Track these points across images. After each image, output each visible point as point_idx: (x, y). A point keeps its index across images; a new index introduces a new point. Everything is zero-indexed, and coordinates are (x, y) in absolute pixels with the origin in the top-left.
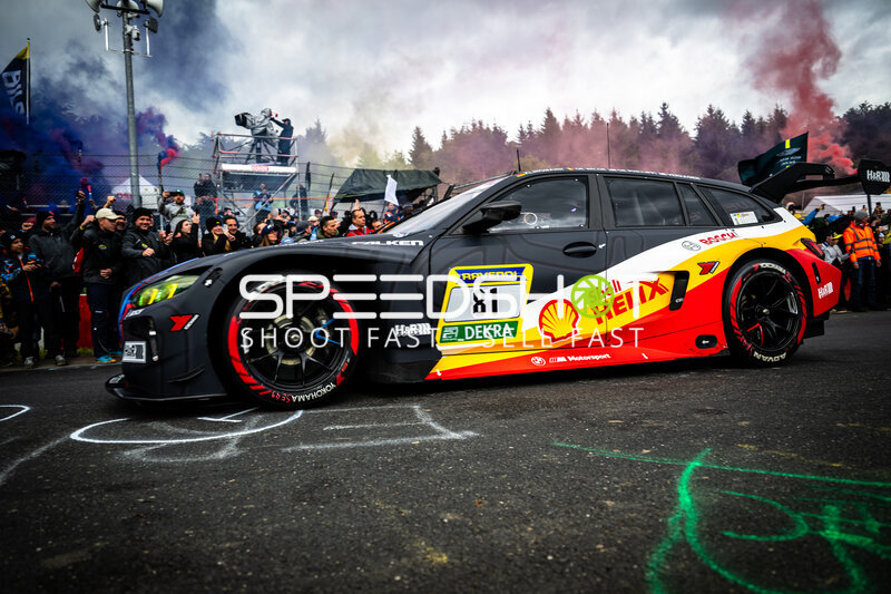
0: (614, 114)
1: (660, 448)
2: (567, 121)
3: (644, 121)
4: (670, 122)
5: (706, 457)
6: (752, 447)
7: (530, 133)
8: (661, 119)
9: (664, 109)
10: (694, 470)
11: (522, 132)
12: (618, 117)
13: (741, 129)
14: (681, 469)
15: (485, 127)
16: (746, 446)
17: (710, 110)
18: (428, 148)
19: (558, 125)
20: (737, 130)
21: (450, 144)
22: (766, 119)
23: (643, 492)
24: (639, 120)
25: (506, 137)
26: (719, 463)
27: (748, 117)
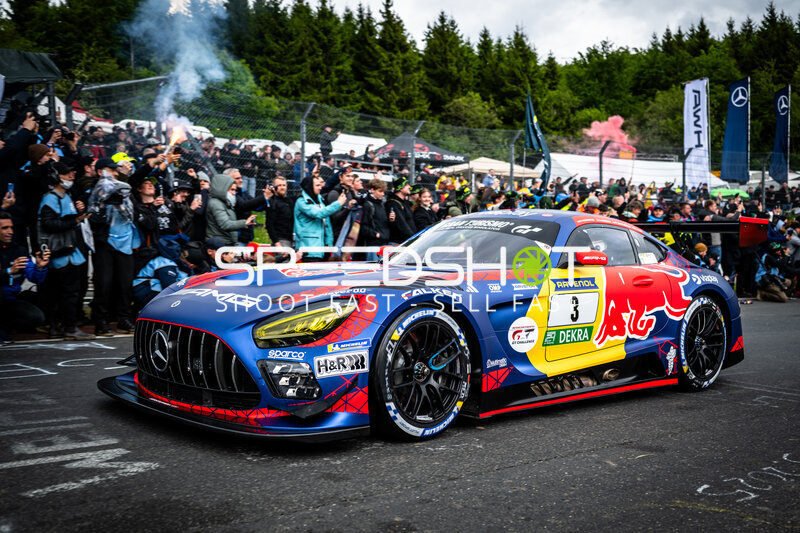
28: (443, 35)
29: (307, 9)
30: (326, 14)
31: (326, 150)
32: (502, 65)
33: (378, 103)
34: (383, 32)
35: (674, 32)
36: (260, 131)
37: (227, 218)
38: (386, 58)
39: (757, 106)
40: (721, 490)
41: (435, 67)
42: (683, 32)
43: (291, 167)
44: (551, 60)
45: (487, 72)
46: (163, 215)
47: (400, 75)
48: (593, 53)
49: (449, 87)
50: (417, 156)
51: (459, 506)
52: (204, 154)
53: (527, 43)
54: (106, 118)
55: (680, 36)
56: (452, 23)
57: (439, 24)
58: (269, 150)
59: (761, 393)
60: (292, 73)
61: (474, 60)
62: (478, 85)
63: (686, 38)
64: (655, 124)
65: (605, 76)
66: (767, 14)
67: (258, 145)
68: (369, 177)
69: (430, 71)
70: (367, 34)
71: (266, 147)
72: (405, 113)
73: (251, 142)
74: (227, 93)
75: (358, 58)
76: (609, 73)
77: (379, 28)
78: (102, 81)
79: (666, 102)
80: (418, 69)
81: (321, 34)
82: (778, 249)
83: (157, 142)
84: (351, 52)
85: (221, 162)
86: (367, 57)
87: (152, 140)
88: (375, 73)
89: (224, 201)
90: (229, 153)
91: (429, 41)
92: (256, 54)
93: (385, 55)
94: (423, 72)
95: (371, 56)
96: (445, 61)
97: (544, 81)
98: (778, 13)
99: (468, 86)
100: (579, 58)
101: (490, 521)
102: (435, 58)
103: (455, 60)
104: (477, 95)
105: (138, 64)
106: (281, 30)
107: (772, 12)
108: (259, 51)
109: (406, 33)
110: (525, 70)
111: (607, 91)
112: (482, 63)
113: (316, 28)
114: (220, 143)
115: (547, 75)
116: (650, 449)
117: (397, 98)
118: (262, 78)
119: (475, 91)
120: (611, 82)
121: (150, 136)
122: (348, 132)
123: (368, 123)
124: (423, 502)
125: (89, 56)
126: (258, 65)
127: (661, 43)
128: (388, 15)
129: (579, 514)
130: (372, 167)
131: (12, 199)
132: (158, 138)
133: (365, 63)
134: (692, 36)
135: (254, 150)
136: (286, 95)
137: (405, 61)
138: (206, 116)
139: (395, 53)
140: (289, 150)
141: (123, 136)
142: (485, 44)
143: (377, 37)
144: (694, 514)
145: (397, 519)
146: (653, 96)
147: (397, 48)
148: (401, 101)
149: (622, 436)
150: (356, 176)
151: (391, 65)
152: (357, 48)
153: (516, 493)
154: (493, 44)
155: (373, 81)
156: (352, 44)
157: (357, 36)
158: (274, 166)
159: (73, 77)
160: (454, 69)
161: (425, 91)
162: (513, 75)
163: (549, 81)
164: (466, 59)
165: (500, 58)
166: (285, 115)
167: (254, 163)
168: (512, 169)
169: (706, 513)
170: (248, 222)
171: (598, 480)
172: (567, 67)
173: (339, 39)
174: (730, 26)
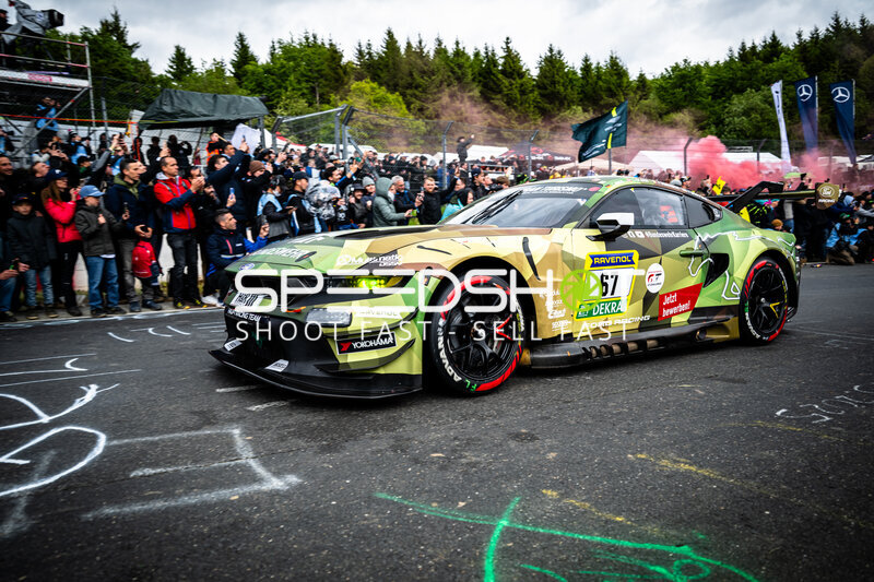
0: (457, 43)
1: (476, 498)
2: (409, 45)
3: (486, 53)
4: (512, 58)
5: (514, 511)
6: (555, 493)
7: (369, 54)
8: (505, 54)
9: (507, 43)
10: (502, 533)
11: (360, 52)
12: (461, 47)
13: (579, 72)
14: (490, 530)
15: (319, 42)
16: (549, 492)
17: (551, 50)
18: (253, 59)
19: (399, 49)
20: (575, 73)
21: (279, 59)
22: (602, 64)
23: (454, 569)
24: (483, 53)
25: (342, 56)
26: (524, 521)
27: (586, 60)
28: (552, 63)
29: (445, 51)
30: (459, 53)
31: (463, 156)
32: (601, 83)
33: (501, 120)
34: (505, 63)
35: (749, 45)
36: (412, 148)
37: (389, 211)
38: (507, 84)
39: (824, 102)
40: (799, 414)
41: (546, 89)
42: (757, 43)
43: (435, 172)
44: (642, 76)
45: (589, 89)
46: (341, 211)
47: (518, 96)
48: (676, 68)
49: (557, 103)
50: (533, 158)
51: (573, 422)
52: (370, 164)
53: (620, 64)
54: (301, 144)
55: (754, 48)
56: (559, 52)
57: (549, 54)
58: (418, 160)
59: (831, 338)
60: (434, 101)
61: (578, 80)
62: (581, 100)
63: (759, 49)
64: (730, 123)
65: (688, 85)
66: (832, 22)
67: (410, 157)
68: (495, 176)
69: (543, 92)
70: (492, 66)
71: (416, 158)
72: (522, 127)
73: (405, 154)
74: (387, 118)
75: (485, 86)
76: (690, 82)
77: (501, 61)
78: (297, 115)
79: (741, 104)
80: (532, 91)
81: (456, 69)
82: (847, 219)
83: (336, 157)
84: (480, 82)
85: (383, 171)
86: (491, 84)
87: (332, 157)
88: (499, 96)
89: (386, 198)
90: (389, 163)
91: (541, 68)
92: (407, 88)
93: (506, 82)
94: (536, 93)
95: (495, 83)
96: (554, 83)
97: (635, 93)
98: (842, 20)
99: (573, 102)
100: (665, 73)
101: (598, 434)
102: (546, 81)
103: (562, 81)
104: (580, 108)
105: (321, 103)
106: (426, 68)
107: (837, 20)
108: (410, 86)
109: (522, 63)
110: (620, 85)
111: (688, 98)
112: (584, 82)
113: (452, 65)
114: (381, 156)
115: (638, 88)
116: (733, 381)
117: (516, 115)
118: (412, 106)
119: (578, 105)
120: (692, 89)
121: (332, 154)
122: (479, 144)
123: (494, 135)
124: (542, 418)
125: (287, 98)
126: (409, 97)
127: (737, 55)
128: (508, 50)
129: (673, 429)
130: (498, 169)
131: (234, 200)
132: (338, 155)
133: (491, 89)
134: (764, 47)
135: (407, 160)
136: (430, 118)
137: (522, 85)
138: (372, 137)
139: (514, 79)
140: (434, 160)
141: (312, 154)
142: (587, 68)
143: (500, 68)
144: (774, 432)
145: (524, 431)
146: (729, 98)
147: (515, 76)
148: (519, 117)
149: (708, 371)
150: (485, 175)
151: (511, 89)
152: (485, 78)
153: (620, 413)
154: (593, 67)
155: (497, 103)
156: (480, 75)
157: (483, 69)
158: (422, 173)
159: (275, 114)
160: (562, 89)
161: (539, 108)
162: (609, 90)
163: (640, 93)
164: (571, 81)
165: (599, 77)
166: (430, 132)
167: (408, 170)
168: (610, 165)
169: (786, 431)
170: (406, 214)
171: (688, 404)
172: (655, 81)
173: (469, 71)
174: (799, 35)
